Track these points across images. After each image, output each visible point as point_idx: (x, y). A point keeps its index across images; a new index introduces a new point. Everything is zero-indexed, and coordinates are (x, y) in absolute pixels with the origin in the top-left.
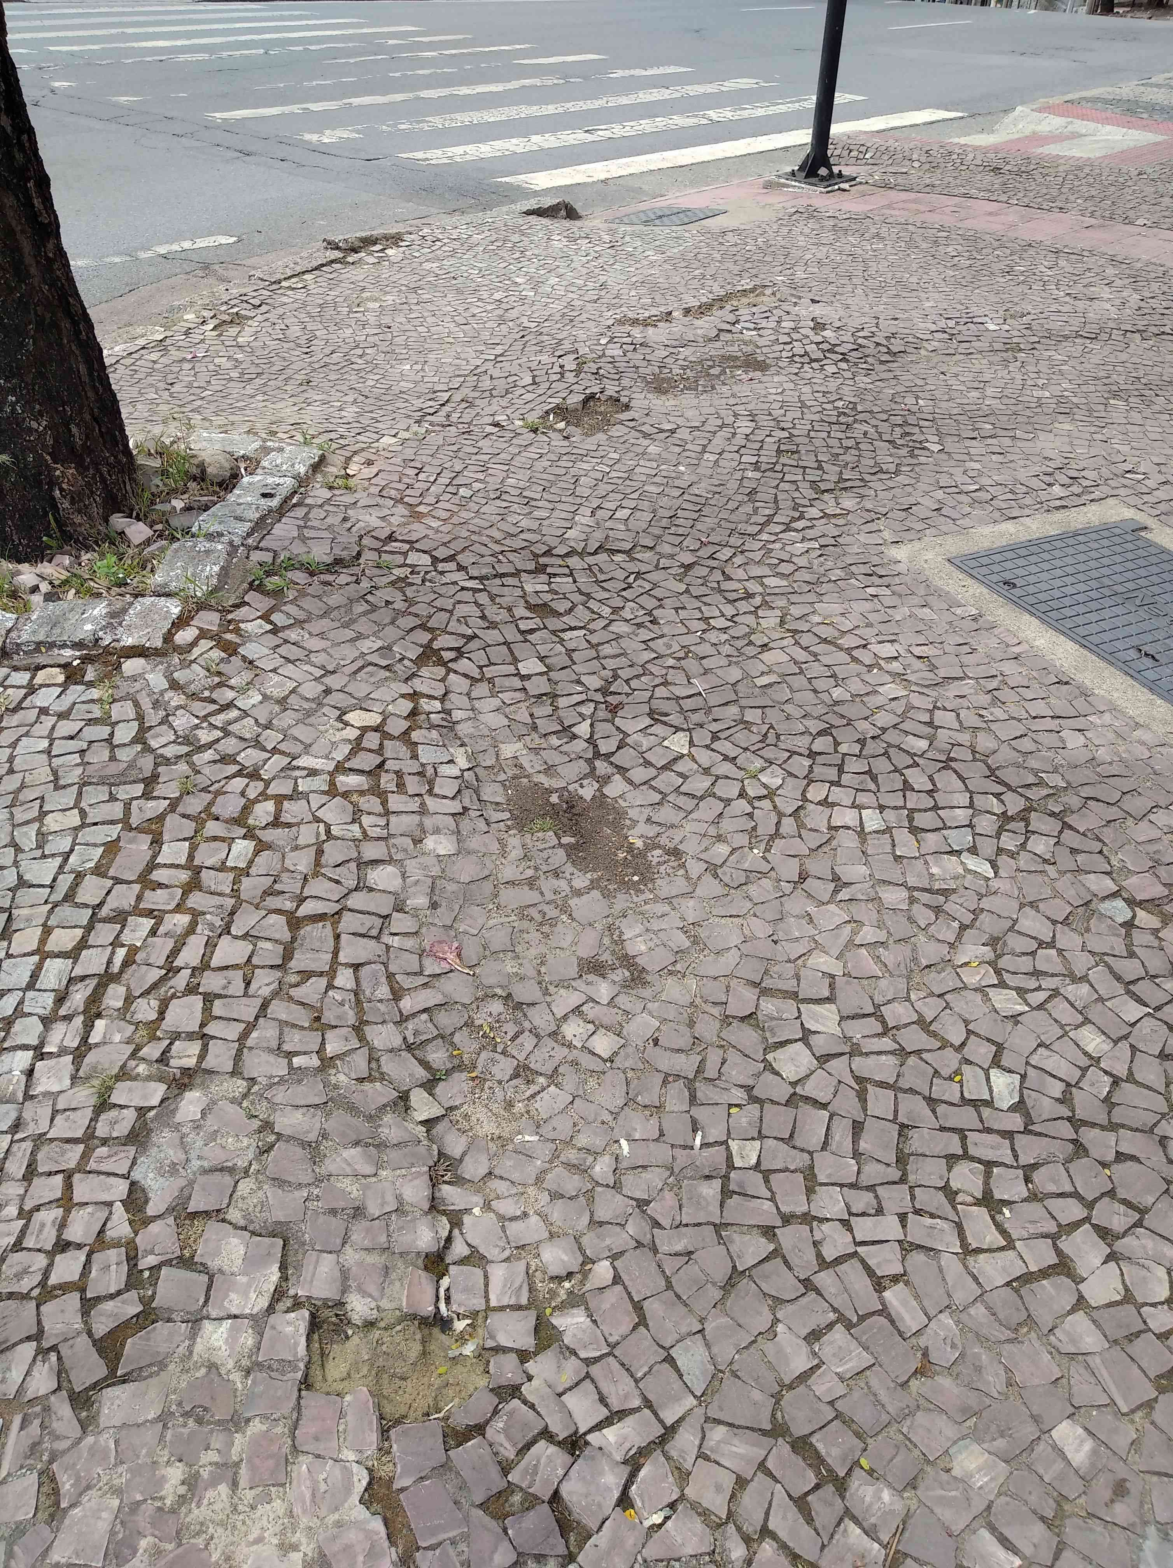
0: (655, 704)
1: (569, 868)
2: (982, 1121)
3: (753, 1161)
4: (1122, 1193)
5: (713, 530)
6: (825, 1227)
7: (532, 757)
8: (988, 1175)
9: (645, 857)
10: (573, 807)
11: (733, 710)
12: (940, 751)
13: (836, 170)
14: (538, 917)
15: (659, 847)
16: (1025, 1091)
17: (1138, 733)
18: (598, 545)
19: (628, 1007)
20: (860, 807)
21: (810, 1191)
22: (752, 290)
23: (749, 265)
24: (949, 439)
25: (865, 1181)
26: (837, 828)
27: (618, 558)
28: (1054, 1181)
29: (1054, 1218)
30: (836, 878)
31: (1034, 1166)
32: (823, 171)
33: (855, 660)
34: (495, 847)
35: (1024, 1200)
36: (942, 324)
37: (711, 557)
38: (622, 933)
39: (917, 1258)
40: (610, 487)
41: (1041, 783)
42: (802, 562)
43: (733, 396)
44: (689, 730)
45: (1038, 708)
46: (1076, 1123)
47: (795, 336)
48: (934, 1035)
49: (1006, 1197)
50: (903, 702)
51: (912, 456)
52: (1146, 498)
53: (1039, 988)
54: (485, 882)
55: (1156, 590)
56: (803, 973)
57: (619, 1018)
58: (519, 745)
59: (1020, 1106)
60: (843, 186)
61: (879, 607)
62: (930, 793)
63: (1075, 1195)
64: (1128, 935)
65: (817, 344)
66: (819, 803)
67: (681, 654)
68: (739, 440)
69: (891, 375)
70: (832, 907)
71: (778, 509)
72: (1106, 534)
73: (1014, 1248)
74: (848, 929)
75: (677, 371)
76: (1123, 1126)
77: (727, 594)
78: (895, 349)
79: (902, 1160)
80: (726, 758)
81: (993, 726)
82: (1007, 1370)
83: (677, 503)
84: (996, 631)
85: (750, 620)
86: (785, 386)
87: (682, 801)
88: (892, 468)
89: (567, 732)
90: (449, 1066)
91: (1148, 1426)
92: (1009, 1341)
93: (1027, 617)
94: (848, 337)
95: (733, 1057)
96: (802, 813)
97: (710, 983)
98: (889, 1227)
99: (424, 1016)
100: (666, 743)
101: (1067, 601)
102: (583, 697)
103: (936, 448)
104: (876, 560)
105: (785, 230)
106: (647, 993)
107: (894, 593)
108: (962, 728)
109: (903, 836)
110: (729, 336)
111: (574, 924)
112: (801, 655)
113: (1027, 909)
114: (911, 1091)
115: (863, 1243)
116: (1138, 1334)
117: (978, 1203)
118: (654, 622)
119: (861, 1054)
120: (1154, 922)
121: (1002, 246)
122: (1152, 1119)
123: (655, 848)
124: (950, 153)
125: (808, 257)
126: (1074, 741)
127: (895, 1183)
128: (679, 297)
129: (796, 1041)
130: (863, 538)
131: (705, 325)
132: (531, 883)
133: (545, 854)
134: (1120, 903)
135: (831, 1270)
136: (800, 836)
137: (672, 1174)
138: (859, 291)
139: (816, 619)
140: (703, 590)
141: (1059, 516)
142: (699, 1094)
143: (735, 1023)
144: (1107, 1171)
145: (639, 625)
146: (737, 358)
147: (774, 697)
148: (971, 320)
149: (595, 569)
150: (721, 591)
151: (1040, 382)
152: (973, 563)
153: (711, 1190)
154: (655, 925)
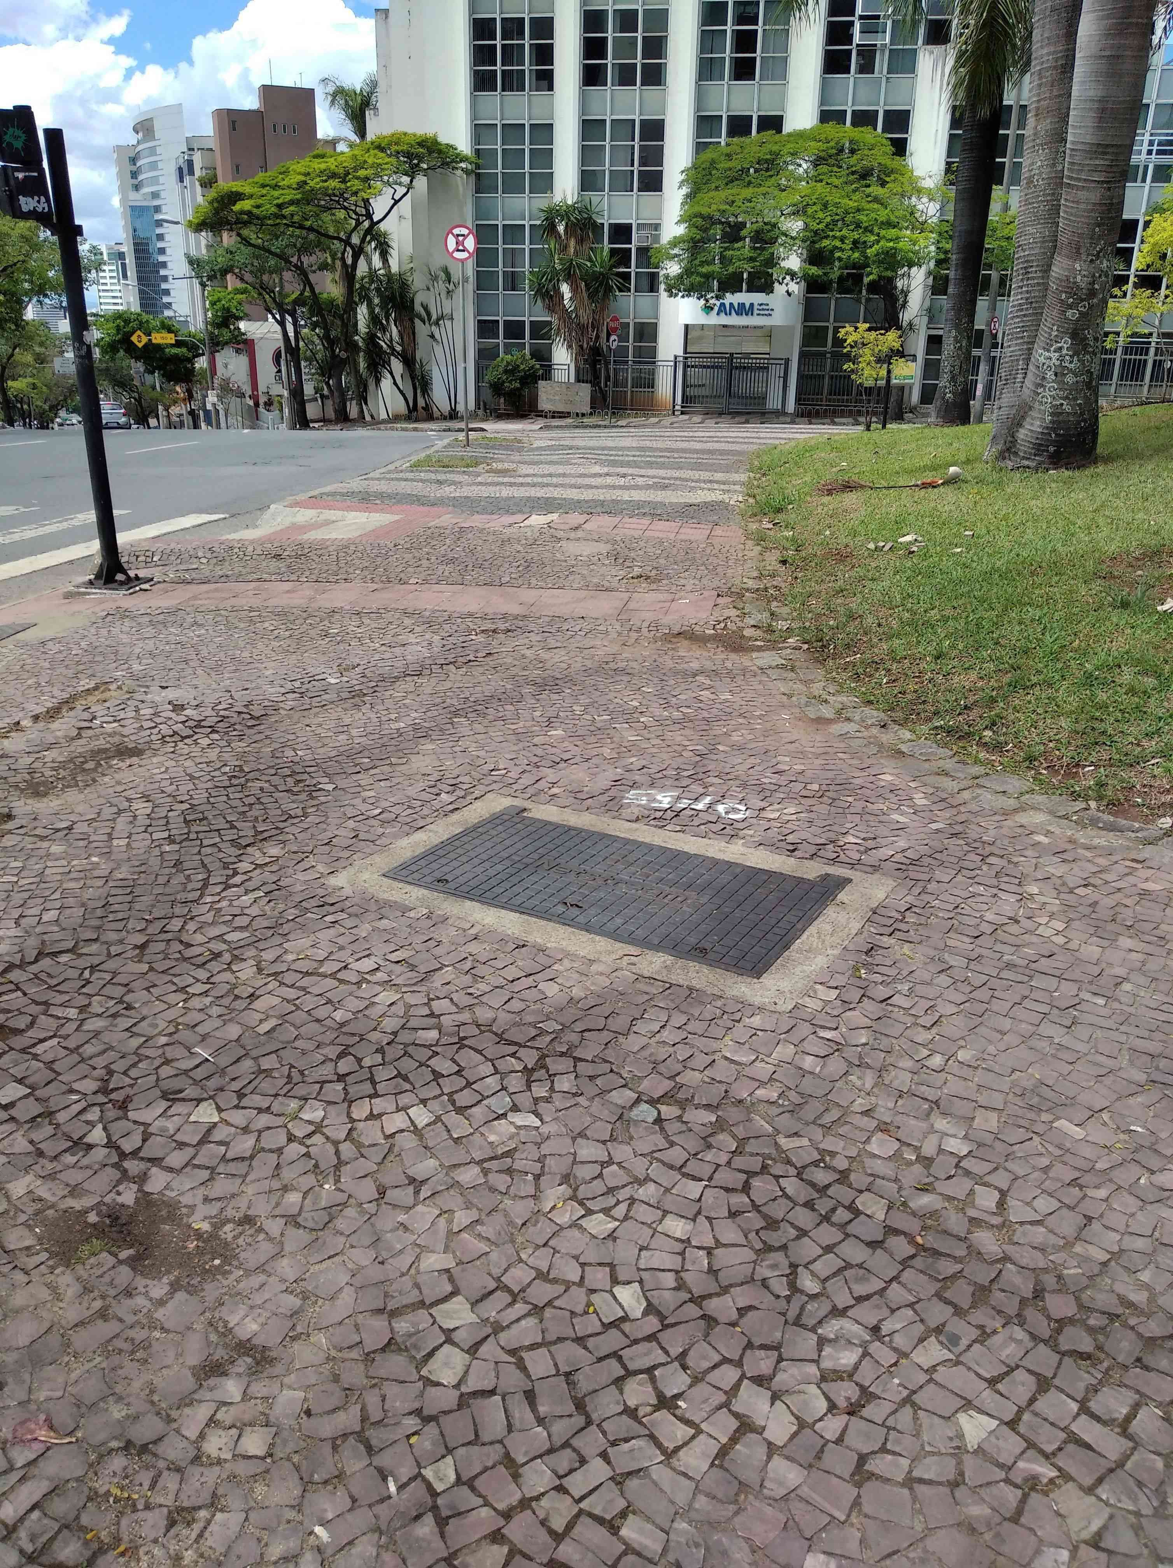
0: (166, 1085)
1: (140, 1282)
2: (627, 1336)
3: (453, 1477)
4: (757, 1342)
5: (153, 906)
6: (544, 1502)
7: (50, 1184)
8: (653, 1380)
9: (217, 1237)
10: (117, 1218)
11: (247, 1065)
12: (450, 1035)
13: (132, 574)
14: (126, 1346)
15: (228, 1221)
16: (648, 1294)
17: (594, 968)
18: (35, 952)
19: (264, 1392)
20: (405, 1109)
21: (516, 1477)
22: (96, 688)
23: (81, 667)
24: (338, 777)
25: (558, 1442)
26: (392, 1135)
27: (63, 958)
28: (705, 1357)
29: (719, 1389)
30: (412, 1181)
31: (684, 1354)
32: (120, 577)
33: (341, 981)
34: (45, 1294)
35: (690, 1386)
36: (289, 686)
37: (163, 931)
38: (226, 1323)
39: (633, 1484)
40: (26, 895)
41: (542, 1032)
42: (254, 911)
43: (119, 783)
44: (211, 1098)
45: (512, 972)
46: (697, 1300)
47: (158, 720)
48: (555, 1281)
49: (675, 1391)
50: (401, 1003)
51: (313, 798)
52: (515, 787)
53: (618, 1202)
54: (49, 1337)
55: (555, 854)
56: (420, 1279)
57: (260, 1408)
58: (29, 1178)
59: (650, 1309)
60: (144, 586)
61: (343, 930)
62: (458, 1073)
63: (725, 1360)
64: (662, 1129)
65: (183, 722)
66: (367, 1119)
67: (172, 1029)
68: (142, 821)
69: (262, 736)
70: (420, 1208)
71: (209, 872)
72: (498, 821)
73: (702, 1432)
74: (442, 1221)
75: (48, 773)
76: (731, 1286)
77: (193, 961)
78: (257, 714)
79: (580, 1405)
80: (260, 1110)
81: (484, 999)
82: (747, 1540)
83: (103, 892)
84: (450, 921)
85: (227, 976)
86: (167, 764)
87: (232, 1168)
88: (299, 812)
89: (80, 1145)
90: (88, 1554)
91: (864, 1520)
92: (736, 1513)
93: (468, 903)
94: (209, 712)
95: (391, 1389)
96: (355, 1134)
97: (339, 1330)
98: (597, 1470)
99: (36, 1515)
100: (192, 1118)
101: (493, 882)
102: (83, 1104)
103: (330, 787)
104: (321, 892)
105: (104, 632)
106: (279, 1369)
107: (350, 915)
108: (460, 1009)
109: (452, 1118)
110: (90, 733)
111: (171, 1336)
112: (291, 994)
113: (579, 1140)
114: (560, 1340)
115: (583, 1498)
116: (822, 1451)
117: (657, 1408)
118: (129, 1007)
119: (503, 1329)
120: (675, 1111)
121: (310, 616)
122: (749, 1269)
123: (224, 1224)
124: (232, 548)
125: (137, 651)
126: (551, 989)
127: (583, 1429)
128: (21, 707)
129: (441, 1345)
130: (301, 876)
131: (62, 727)
132: (103, 1314)
133: (107, 1279)
134: (644, 1107)
135: (567, 1540)
136: (362, 1156)
137: (381, 1533)
138: (199, 671)
139: (290, 957)
140: (168, 964)
141: (455, 817)
142: (374, 1442)
143: (378, 1357)
144: (738, 1329)
145: (114, 1016)
146: (107, 750)
147: (281, 1038)
148: (313, 679)
149: (43, 976)
150: (185, 959)
151: (393, 716)
152: (404, 873)
153: (426, 1528)
154: (258, 1299)
